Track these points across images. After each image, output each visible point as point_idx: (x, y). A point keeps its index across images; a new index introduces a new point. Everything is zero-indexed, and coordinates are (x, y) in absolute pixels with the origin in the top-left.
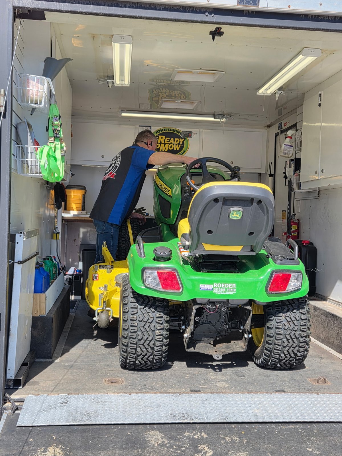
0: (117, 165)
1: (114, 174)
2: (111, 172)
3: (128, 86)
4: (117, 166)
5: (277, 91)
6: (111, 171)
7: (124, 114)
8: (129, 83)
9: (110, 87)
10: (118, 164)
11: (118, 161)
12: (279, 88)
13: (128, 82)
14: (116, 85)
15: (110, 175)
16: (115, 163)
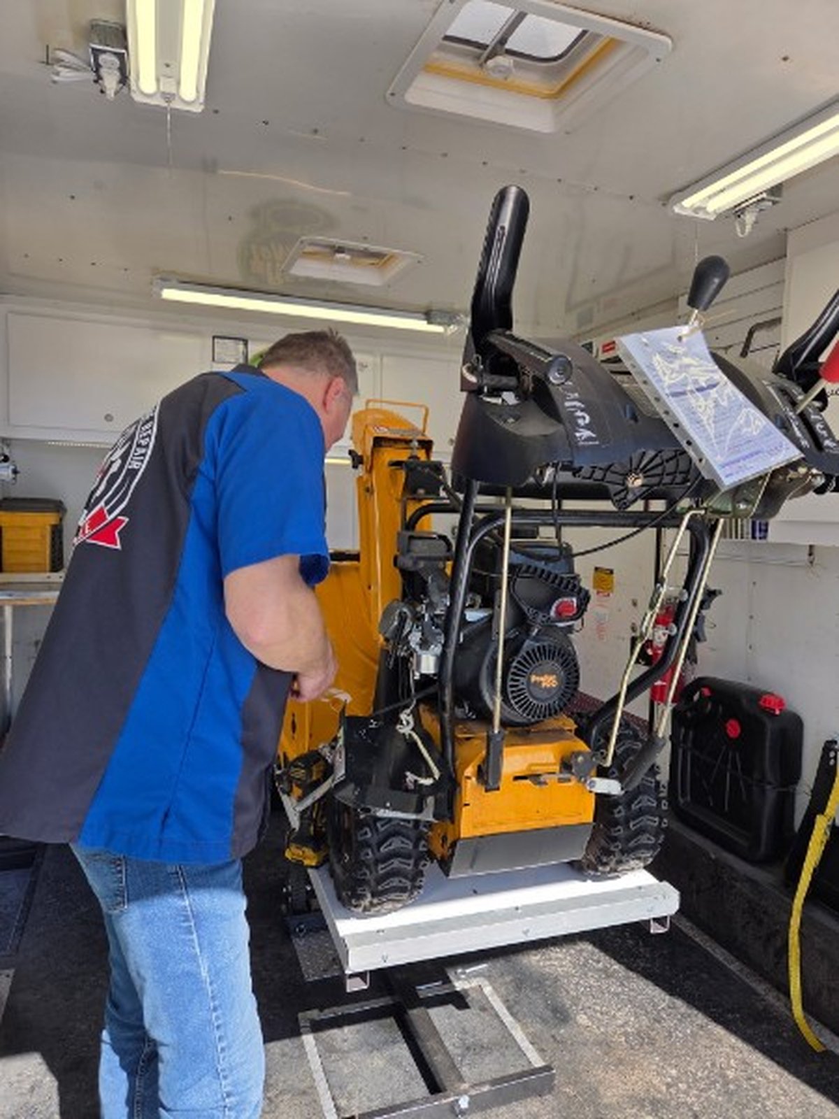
0: (135, 465)
1: (115, 522)
2: (101, 510)
3: (198, 109)
4: (132, 473)
5: (764, 195)
6: (102, 503)
7: (170, 294)
8: (202, 99)
9: (111, 93)
10: (140, 465)
11: (139, 446)
12: (773, 188)
13: (198, 91)
14: (138, 98)
15: (92, 526)
16: (124, 457)
